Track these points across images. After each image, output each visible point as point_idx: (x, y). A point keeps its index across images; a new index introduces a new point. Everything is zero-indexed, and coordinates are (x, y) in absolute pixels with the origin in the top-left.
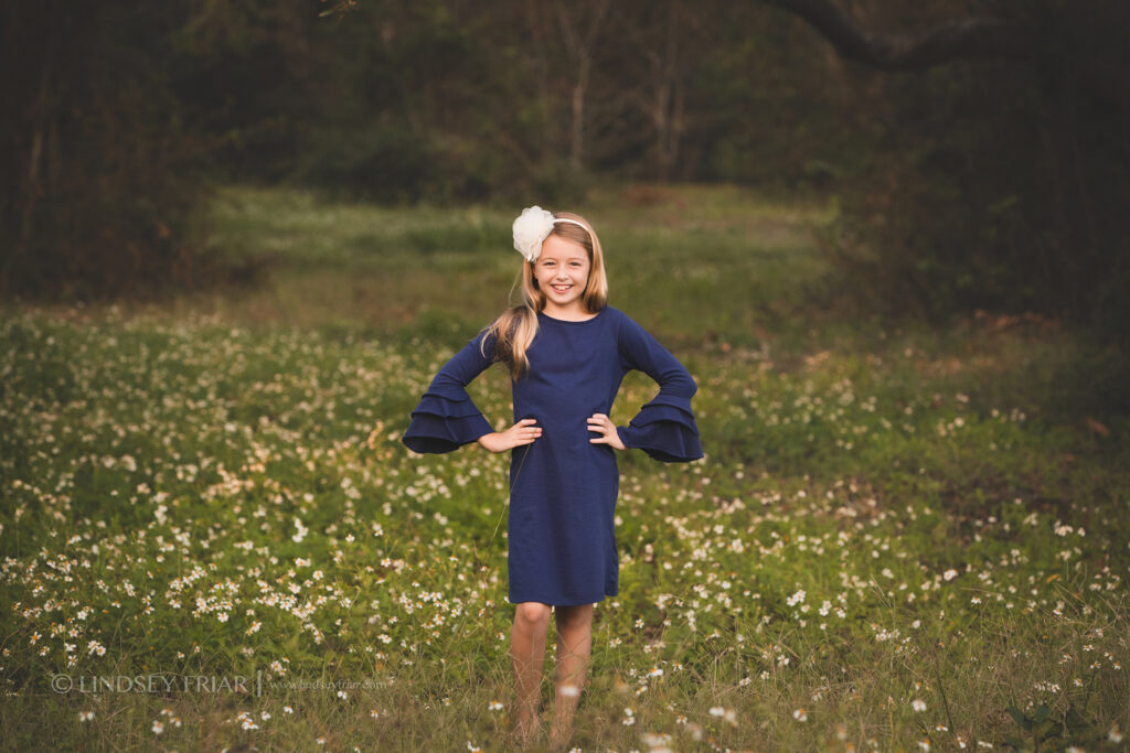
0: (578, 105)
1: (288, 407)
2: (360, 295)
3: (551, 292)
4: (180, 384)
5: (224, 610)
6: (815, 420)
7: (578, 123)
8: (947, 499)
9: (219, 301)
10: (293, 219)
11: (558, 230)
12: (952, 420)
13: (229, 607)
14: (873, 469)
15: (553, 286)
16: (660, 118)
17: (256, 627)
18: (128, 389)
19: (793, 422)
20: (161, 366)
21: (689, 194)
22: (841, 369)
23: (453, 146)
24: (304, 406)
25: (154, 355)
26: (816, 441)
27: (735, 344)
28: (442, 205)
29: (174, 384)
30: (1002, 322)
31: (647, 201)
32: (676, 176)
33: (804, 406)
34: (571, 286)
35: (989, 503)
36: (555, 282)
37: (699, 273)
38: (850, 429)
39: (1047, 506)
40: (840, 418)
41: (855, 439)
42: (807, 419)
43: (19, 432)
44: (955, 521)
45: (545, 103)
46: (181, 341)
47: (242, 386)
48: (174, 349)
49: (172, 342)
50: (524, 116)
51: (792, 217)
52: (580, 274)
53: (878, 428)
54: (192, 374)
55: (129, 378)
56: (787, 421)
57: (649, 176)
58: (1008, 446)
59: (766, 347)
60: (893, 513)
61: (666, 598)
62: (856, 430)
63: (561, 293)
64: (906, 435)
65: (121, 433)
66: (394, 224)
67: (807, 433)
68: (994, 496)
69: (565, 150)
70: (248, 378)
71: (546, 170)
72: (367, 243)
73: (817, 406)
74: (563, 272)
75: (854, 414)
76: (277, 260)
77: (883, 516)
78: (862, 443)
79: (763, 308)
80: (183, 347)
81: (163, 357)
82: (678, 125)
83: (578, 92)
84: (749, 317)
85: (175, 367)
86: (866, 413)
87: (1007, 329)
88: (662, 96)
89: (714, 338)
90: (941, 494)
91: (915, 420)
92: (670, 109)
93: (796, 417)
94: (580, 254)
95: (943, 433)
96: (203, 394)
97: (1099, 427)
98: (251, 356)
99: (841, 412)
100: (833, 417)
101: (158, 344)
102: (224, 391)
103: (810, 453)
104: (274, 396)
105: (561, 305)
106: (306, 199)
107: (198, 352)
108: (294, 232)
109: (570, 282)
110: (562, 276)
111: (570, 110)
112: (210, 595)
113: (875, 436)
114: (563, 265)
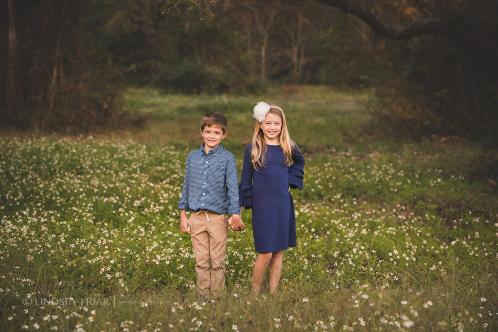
0: (263, 54)
1: (168, 176)
2: (183, 131)
3: (268, 134)
4: (125, 167)
5: (168, 260)
6: (380, 181)
7: (263, 61)
8: (439, 211)
9: (128, 133)
10: (152, 100)
11: (271, 111)
12: (436, 180)
13: (170, 258)
14: (406, 200)
15: (269, 132)
16: (295, 59)
17: (182, 266)
18: (104, 169)
19: (371, 180)
20: (115, 160)
21: (307, 89)
22: (384, 159)
23: (215, 70)
24: (175, 176)
25: (112, 156)
26: (382, 188)
27: (338, 149)
28: (211, 94)
29: (122, 167)
30: (443, 139)
31: (291, 92)
32: (302, 81)
33: (375, 174)
34: (275, 132)
35: (456, 213)
36: (270, 130)
37: (318, 120)
38: (395, 184)
39: (478, 214)
40: (390, 179)
41: (397, 187)
42: (377, 179)
43: (65, 187)
44: (443, 221)
45: (250, 53)
46: (123, 150)
47: (150, 168)
48: (120, 153)
49: (119, 150)
50: (242, 58)
51: (350, 98)
52: (279, 127)
53: (406, 183)
54: (129, 163)
55: (105, 165)
56: (369, 180)
57: (290, 82)
58: (458, 190)
59: (350, 150)
60: (420, 218)
61: (337, 253)
62: (397, 184)
63: (272, 134)
64: (418, 186)
65: (106, 187)
66: (193, 102)
67: (377, 185)
68: (457, 210)
69: (259, 72)
70: (152, 164)
71: (251, 80)
72: (182, 110)
73: (380, 175)
74: (273, 126)
75: (395, 177)
76: (149, 117)
77: (416, 219)
78: (400, 189)
79: (345, 134)
80: (124, 152)
81: (115, 156)
82: (303, 61)
83: (263, 49)
84: (341, 138)
85: (121, 161)
86: (400, 177)
87: (445, 142)
88: (295, 49)
89: (329, 147)
90: (436, 209)
91: (420, 179)
92: (299, 55)
93: (373, 179)
94: (279, 120)
95: (433, 185)
96: (135, 171)
97: (492, 182)
98: (149, 156)
99: (390, 177)
100: (387, 179)
101: (113, 151)
102: (142, 169)
103: (379, 193)
104: (162, 172)
105: (271, 139)
106: (156, 93)
107: (130, 154)
108: (152, 105)
109: (275, 130)
110: (273, 128)
111: (260, 56)
112: (161, 253)
113: (405, 186)
114: (273, 124)
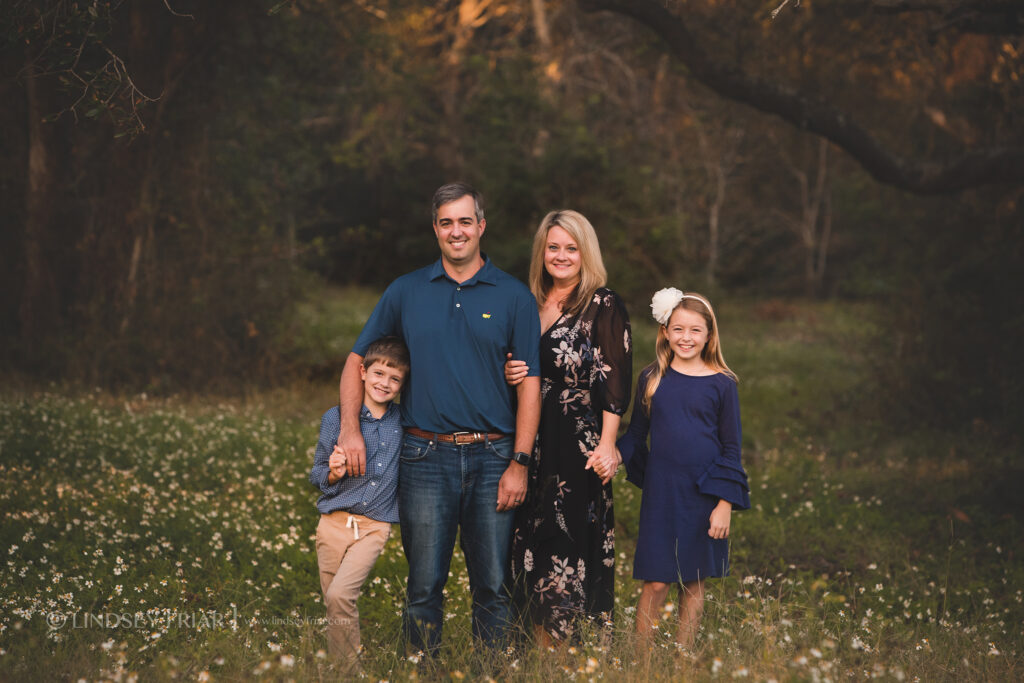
0: (714, 222)
3: (678, 350)
11: (684, 303)
15: (680, 345)
16: (808, 237)
34: (693, 346)
36: (681, 342)
52: (701, 338)
63: (686, 351)
74: (687, 335)
83: (716, 209)
88: (811, 215)
94: (701, 322)
97: (961, 516)
105: (685, 360)
109: (692, 343)
110: (687, 339)
111: (706, 227)
114: (687, 330)
